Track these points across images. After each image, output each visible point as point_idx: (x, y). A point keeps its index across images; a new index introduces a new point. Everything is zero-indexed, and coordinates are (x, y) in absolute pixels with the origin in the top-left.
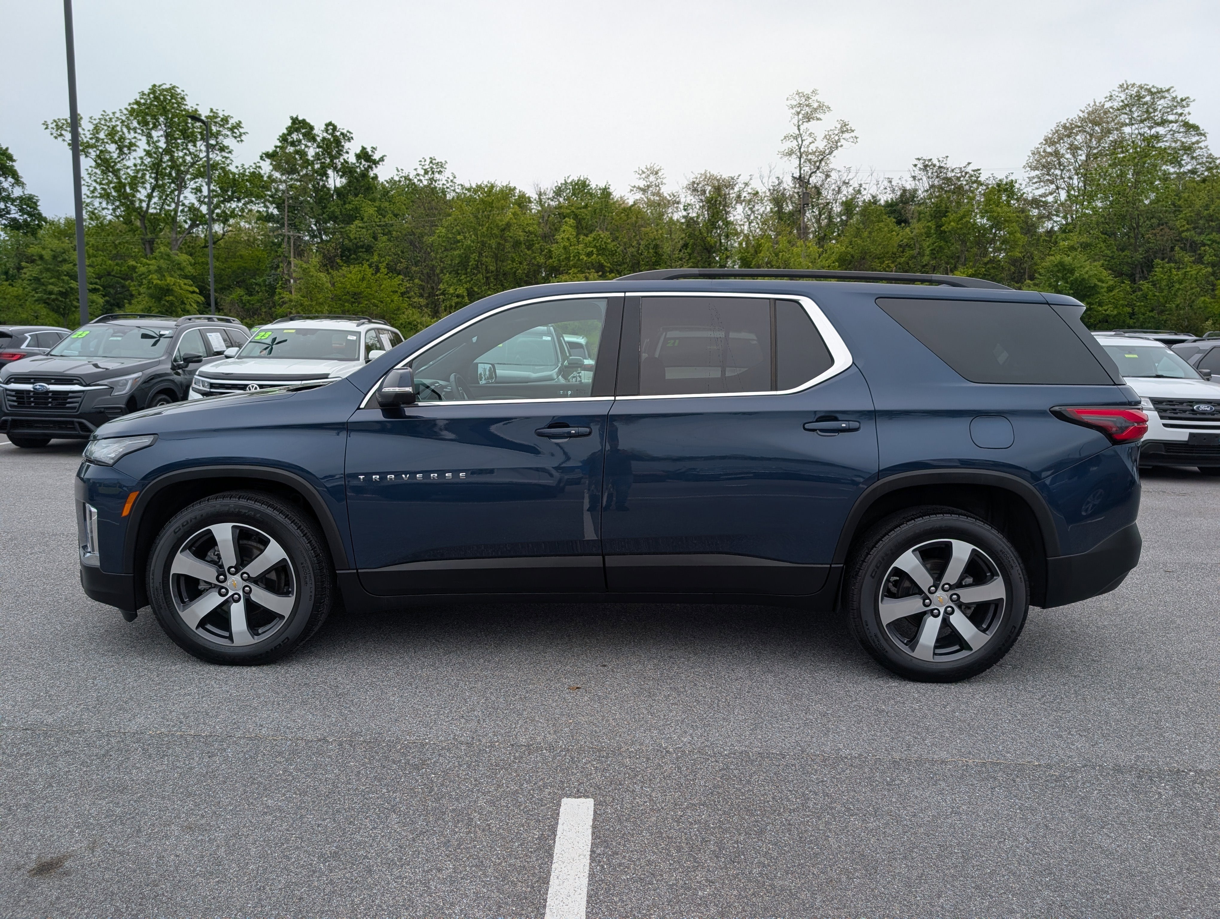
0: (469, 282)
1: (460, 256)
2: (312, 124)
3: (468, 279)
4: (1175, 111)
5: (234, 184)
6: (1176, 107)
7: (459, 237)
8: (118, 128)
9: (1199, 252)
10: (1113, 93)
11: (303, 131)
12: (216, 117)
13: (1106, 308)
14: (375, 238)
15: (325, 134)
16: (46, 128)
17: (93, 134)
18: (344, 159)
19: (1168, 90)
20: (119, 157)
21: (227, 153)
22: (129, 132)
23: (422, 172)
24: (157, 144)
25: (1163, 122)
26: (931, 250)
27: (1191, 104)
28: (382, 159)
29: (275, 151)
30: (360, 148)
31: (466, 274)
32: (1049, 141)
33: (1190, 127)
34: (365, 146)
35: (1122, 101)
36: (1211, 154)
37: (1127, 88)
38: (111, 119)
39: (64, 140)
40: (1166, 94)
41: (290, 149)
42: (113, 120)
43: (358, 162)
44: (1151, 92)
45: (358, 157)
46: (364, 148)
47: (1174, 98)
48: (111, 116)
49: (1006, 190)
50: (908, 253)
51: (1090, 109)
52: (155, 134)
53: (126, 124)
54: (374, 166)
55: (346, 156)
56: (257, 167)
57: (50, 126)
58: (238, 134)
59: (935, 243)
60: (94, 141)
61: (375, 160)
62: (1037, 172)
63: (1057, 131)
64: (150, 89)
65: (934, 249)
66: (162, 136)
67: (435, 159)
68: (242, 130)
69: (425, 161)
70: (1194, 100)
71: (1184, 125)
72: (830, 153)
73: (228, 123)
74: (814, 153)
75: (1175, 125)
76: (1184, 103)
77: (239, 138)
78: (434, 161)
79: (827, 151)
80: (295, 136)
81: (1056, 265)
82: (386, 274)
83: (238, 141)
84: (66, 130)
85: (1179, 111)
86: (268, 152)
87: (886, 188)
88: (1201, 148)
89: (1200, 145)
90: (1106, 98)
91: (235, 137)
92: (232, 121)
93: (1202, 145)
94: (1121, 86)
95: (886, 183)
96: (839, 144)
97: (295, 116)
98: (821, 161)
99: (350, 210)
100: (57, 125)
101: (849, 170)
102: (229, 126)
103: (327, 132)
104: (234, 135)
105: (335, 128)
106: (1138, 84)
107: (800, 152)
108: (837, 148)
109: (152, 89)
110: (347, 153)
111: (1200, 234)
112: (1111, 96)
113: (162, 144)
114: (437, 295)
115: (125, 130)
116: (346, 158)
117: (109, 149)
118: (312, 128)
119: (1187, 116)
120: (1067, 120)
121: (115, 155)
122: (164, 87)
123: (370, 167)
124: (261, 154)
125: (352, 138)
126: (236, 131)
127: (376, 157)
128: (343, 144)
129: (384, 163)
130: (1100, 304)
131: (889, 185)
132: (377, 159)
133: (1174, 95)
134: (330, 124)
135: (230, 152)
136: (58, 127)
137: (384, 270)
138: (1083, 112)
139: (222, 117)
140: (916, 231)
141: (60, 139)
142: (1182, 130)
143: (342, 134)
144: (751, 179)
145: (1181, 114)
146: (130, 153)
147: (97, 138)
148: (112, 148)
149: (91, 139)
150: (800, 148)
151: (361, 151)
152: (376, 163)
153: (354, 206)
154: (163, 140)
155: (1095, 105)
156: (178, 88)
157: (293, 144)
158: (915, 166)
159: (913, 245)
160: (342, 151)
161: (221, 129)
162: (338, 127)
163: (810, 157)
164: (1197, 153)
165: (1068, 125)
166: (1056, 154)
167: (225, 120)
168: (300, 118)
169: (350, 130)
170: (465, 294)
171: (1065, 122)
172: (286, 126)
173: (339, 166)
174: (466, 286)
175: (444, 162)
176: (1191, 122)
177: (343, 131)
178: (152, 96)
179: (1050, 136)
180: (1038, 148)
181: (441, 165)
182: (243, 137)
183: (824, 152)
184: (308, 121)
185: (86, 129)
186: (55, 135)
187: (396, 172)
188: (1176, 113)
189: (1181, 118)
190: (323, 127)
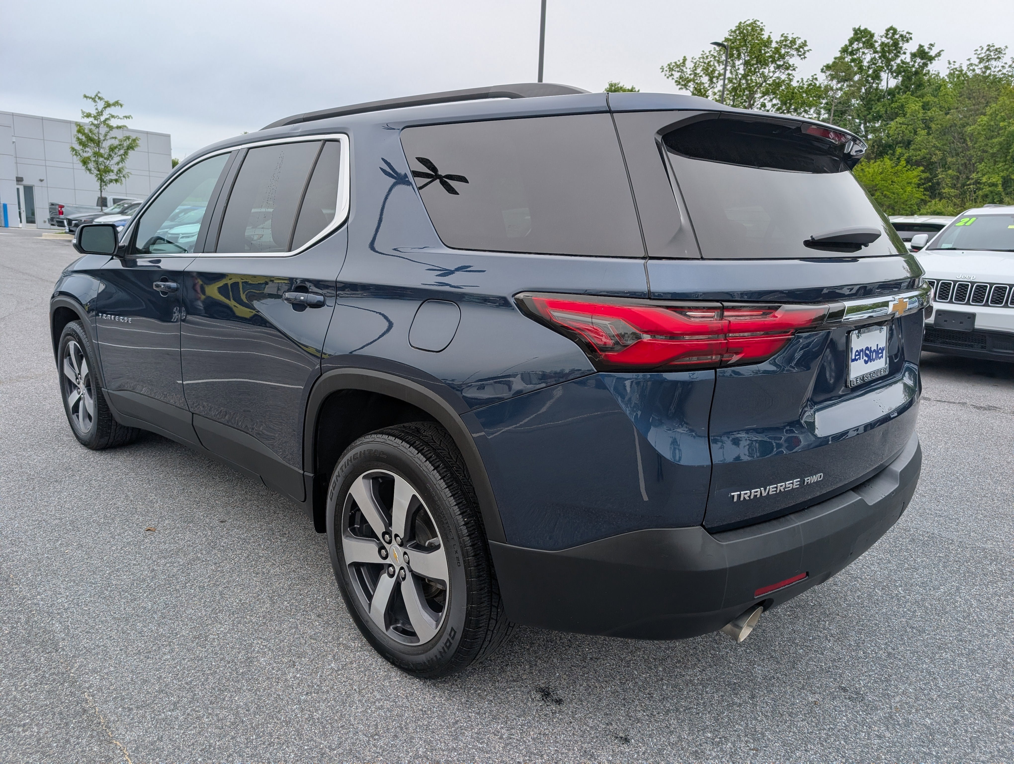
0: (1007, 170)
1: (1000, 143)
2: (873, 32)
3: (1006, 167)
5: (793, 96)
7: (1002, 124)
8: (712, 63)
11: (864, 40)
12: (786, 41)
14: (915, 133)
15: (884, 39)
16: (663, 71)
17: (693, 71)
18: (902, 60)
20: (709, 86)
21: (792, 70)
22: (719, 65)
23: (976, 61)
24: (738, 71)
28: (939, 55)
29: (834, 62)
30: (917, 47)
31: (1005, 162)
34: (922, 44)
38: (707, 57)
39: (673, 79)
41: (848, 59)
42: (709, 57)
43: (912, 61)
45: (914, 55)
46: (921, 46)
48: (708, 54)
52: (737, 63)
53: (717, 58)
54: (929, 62)
55: (902, 57)
56: (813, 79)
57: (665, 69)
58: (803, 51)
60: (692, 76)
61: (931, 56)
64: (736, 27)
66: (741, 64)
67: (994, 46)
68: (806, 48)
69: (982, 49)
73: (795, 44)
77: (802, 56)
78: (992, 49)
80: (855, 46)
82: (905, 167)
83: (802, 59)
84: (675, 71)
86: (828, 65)
91: (800, 56)
92: (798, 42)
97: (857, 27)
99: (895, 108)
100: (669, 68)
102: (796, 46)
103: (886, 37)
104: (800, 53)
105: (895, 31)
109: (738, 26)
110: (905, 53)
113: (741, 71)
114: (969, 185)
115: (716, 64)
116: (903, 59)
117: (703, 81)
118: (872, 36)
121: (707, 85)
122: (748, 23)
123: (925, 65)
124: (821, 67)
125: (911, 38)
126: (801, 50)
127: (933, 53)
128: (901, 45)
129: (940, 58)
132: (933, 55)
134: (891, 28)
135: (794, 69)
136: (671, 70)
137: (903, 163)
139: (791, 39)
141: (670, 78)
143: (901, 36)
146: (717, 82)
147: (695, 73)
148: (705, 79)
149: (690, 75)
151: (918, 50)
152: (931, 59)
153: (900, 105)
154: (742, 67)
156: (758, 21)
157: (852, 53)
160: (899, 52)
161: (789, 50)
162: (898, 30)
167: (793, 42)
168: (862, 28)
169: (910, 31)
170: (1000, 182)
172: (849, 38)
173: (895, 68)
174: (1002, 174)
175: (1003, 47)
177: (902, 33)
178: (737, 32)
181: (999, 51)
182: (807, 55)
184: (869, 29)
185: (688, 68)
186: (668, 75)
187: (948, 65)
190: (883, 32)
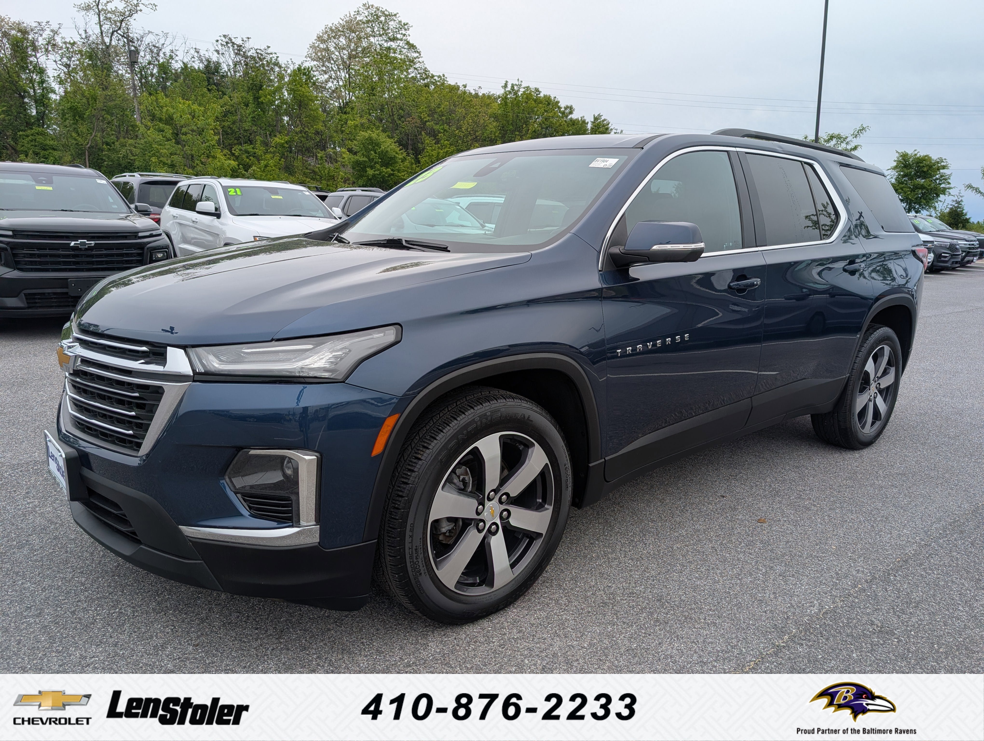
4: (401, 32)
6: (401, 28)
9: (437, 137)
10: (360, 9)
13: (403, 174)
19: (395, 15)
25: (394, 39)
26: (252, 117)
27: (411, 28)
32: (320, 39)
33: (411, 46)
35: (366, 17)
36: (426, 68)
37: (369, 8)
40: (394, 17)
44: (385, 14)
47: (399, 22)
49: (304, 74)
50: (231, 118)
51: (348, 19)
59: (254, 112)
62: (315, 63)
63: (326, 32)
65: (254, 117)
70: (412, 26)
71: (407, 44)
72: (130, 16)
74: (113, 12)
75: (401, 42)
76: (406, 27)
79: (127, 13)
81: (367, 139)
85: (404, 32)
87: (193, 57)
88: (419, 62)
89: (419, 60)
90: (355, 12)
93: (420, 60)
94: (364, 5)
95: (192, 52)
96: (138, 8)
98: (122, 21)
101: (166, 35)
106: (376, 5)
107: (98, 9)
108: (137, 11)
111: (436, 124)
112: (358, 11)
119: (408, 37)
120: (333, 24)
130: (399, 171)
131: (196, 54)
133: (400, 19)
138: (343, 20)
140: (235, 100)
142: (406, 47)
144: (60, 28)
145: (404, 35)
150: (98, 5)
155: (350, 16)
158: (217, 41)
159: (234, 112)
163: (109, 15)
164: (417, 65)
165: (333, 28)
166: (327, 50)
171: (331, 25)
176: (411, 42)
179: (321, 35)
180: (314, 43)
183: (124, 14)
188: (402, 34)
189: (404, 38)
